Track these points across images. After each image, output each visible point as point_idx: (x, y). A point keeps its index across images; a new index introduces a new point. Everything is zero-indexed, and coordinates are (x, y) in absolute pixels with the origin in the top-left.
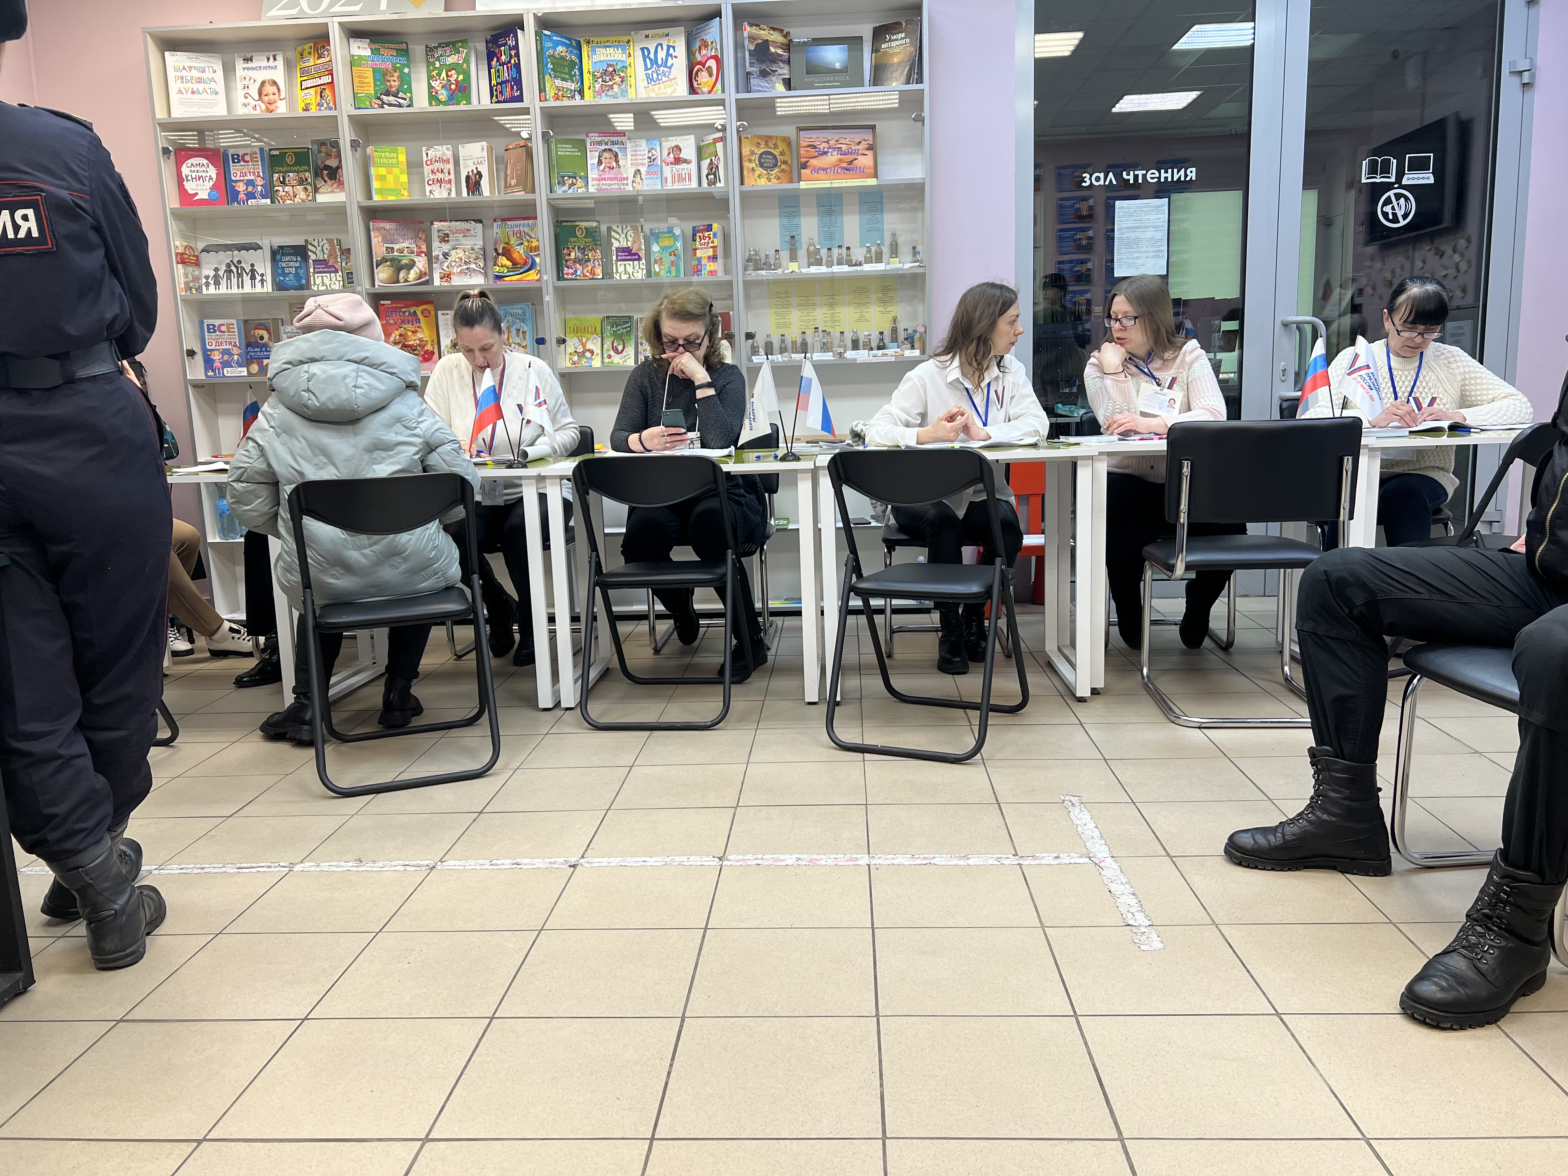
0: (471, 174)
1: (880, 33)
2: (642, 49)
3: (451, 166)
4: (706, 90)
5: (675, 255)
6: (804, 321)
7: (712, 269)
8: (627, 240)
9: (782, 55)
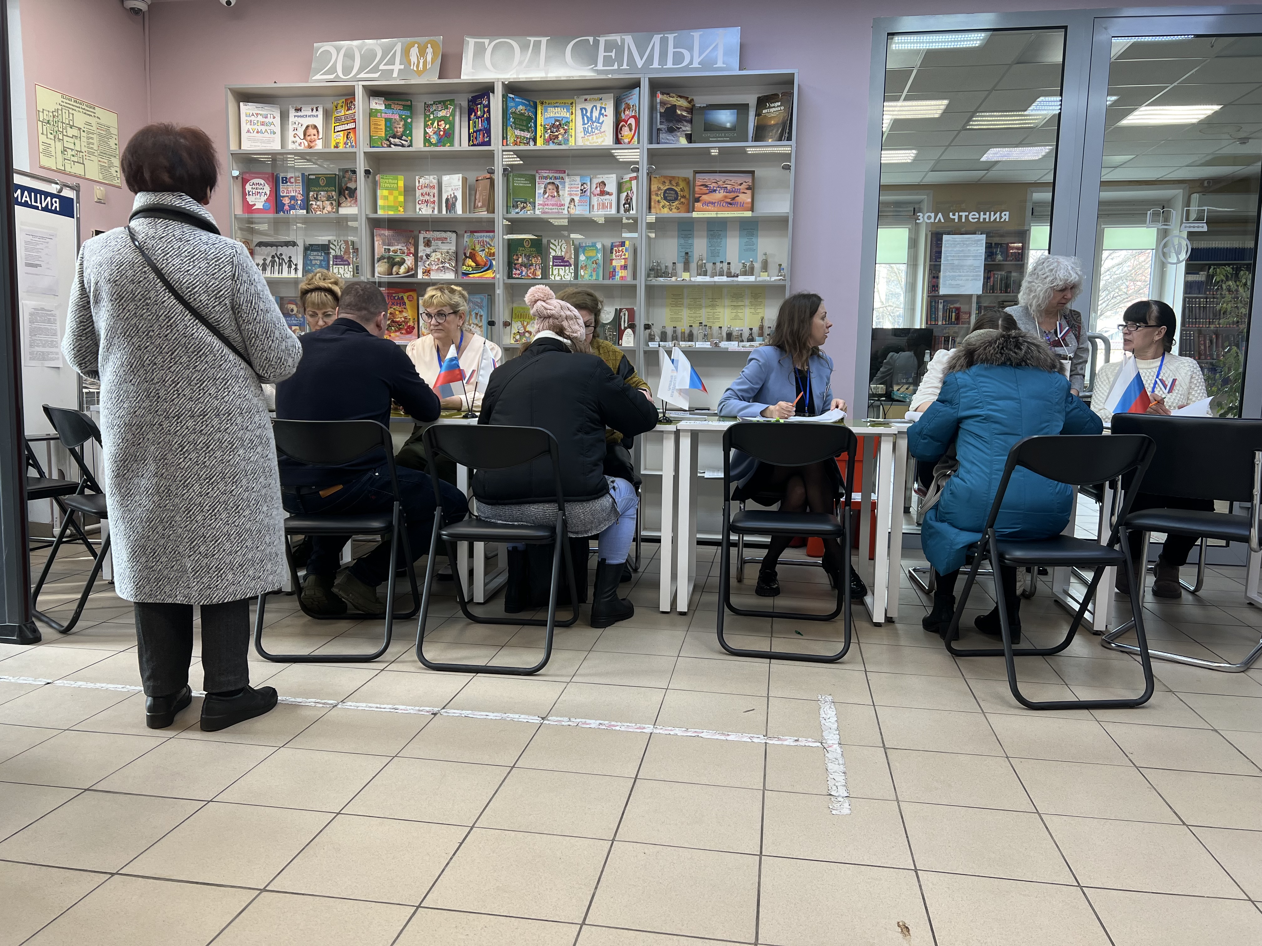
0: (449, 197)
1: (762, 102)
2: (582, 109)
3: (436, 191)
4: (626, 141)
5: (596, 264)
6: (691, 317)
7: (623, 275)
8: (562, 251)
9: (685, 116)
